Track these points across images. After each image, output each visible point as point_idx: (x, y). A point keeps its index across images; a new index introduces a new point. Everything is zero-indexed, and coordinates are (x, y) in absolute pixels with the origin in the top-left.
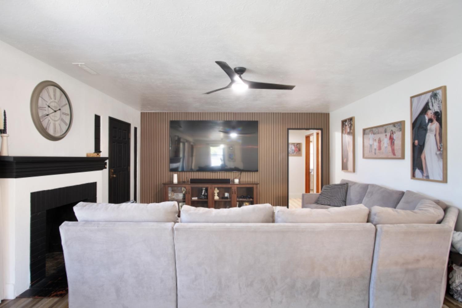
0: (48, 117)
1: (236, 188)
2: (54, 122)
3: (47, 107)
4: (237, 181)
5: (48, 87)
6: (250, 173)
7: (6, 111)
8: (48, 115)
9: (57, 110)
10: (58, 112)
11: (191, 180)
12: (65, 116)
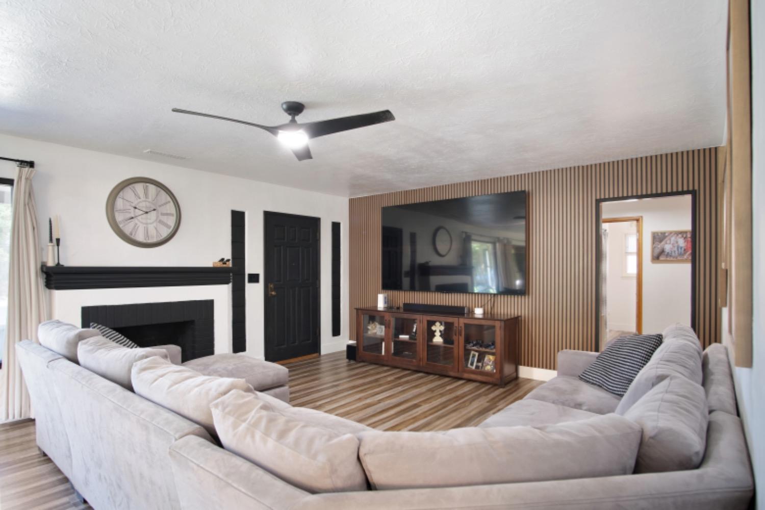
0: (135, 221)
1: (462, 325)
2: (145, 225)
3: (133, 209)
4: (479, 312)
5: (134, 185)
6: (520, 297)
7: (52, 220)
8: (132, 218)
9: (150, 211)
10: (153, 215)
11: (405, 305)
12: (165, 217)
